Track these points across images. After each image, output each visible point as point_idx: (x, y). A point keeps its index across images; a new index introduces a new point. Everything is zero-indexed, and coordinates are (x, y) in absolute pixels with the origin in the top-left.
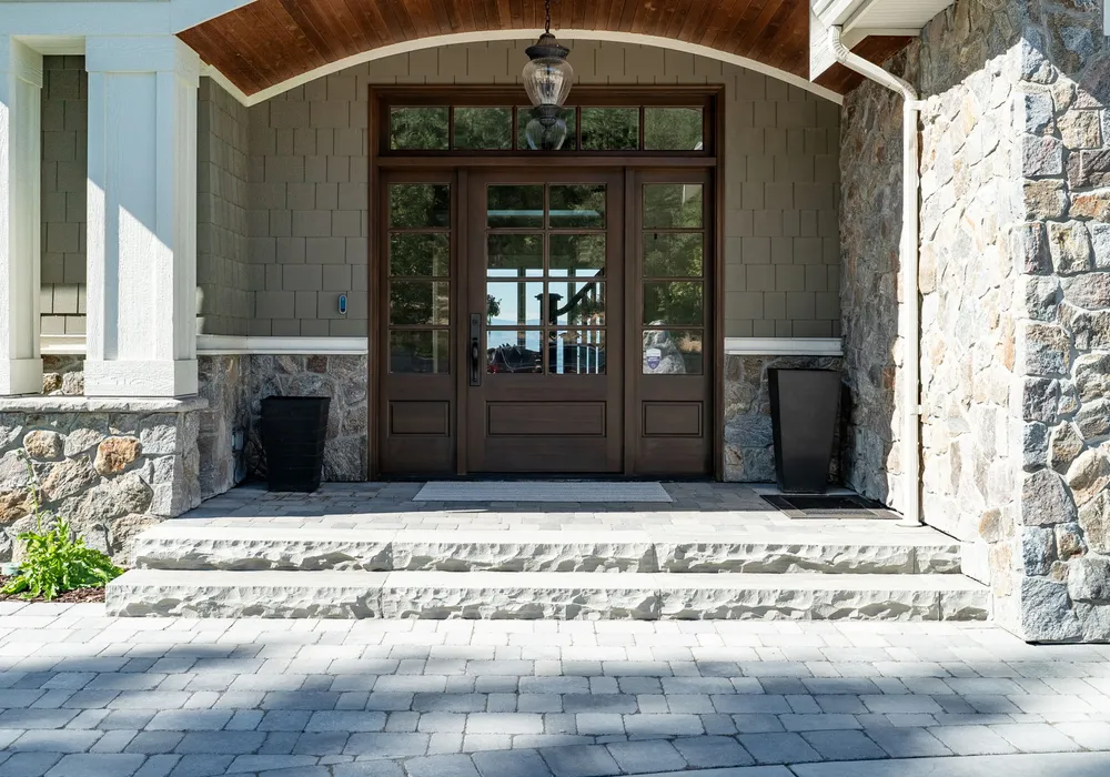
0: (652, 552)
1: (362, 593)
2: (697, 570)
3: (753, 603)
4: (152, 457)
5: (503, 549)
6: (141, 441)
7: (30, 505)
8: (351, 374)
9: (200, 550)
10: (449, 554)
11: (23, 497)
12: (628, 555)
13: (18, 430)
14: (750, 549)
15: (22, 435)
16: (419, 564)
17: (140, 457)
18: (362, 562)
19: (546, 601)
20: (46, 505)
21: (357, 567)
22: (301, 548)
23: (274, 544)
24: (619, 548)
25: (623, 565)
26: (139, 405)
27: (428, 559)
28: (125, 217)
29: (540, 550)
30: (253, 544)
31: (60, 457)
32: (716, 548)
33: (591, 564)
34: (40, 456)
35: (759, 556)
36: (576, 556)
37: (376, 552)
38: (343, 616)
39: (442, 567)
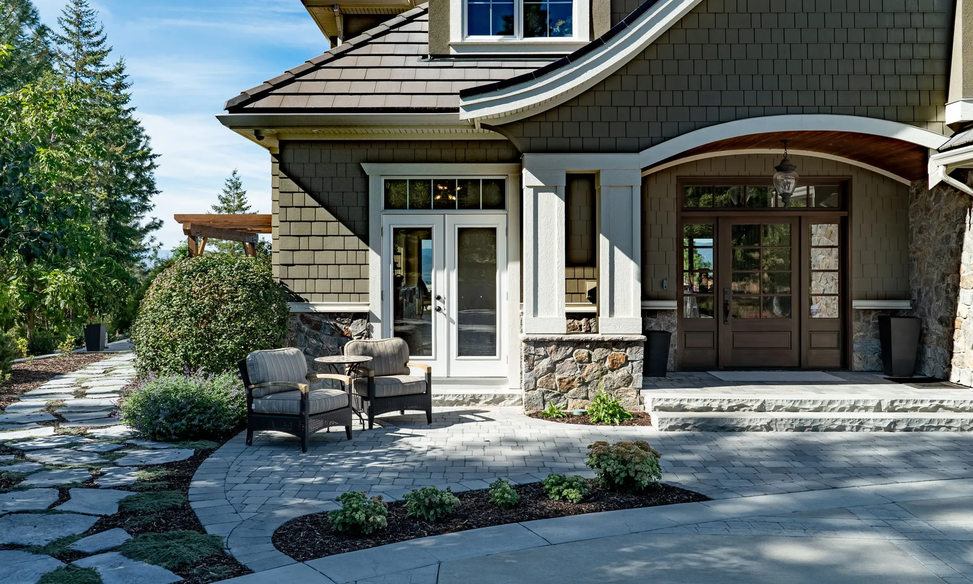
0: (879, 404)
1: (769, 421)
2: (899, 411)
3: (935, 425)
4: (632, 361)
5: (814, 402)
6: (627, 354)
7: (576, 383)
8: (669, 318)
9: (682, 403)
10: (791, 404)
11: (573, 380)
12: (870, 404)
13: (571, 349)
14: (922, 401)
15: (572, 352)
16: (777, 408)
17: (627, 362)
18: (753, 408)
19: (847, 424)
20: (584, 384)
21: (750, 410)
22: (726, 402)
23: (714, 400)
24: (866, 401)
25: (866, 409)
26: (628, 338)
27: (782, 406)
28: (618, 252)
29: (830, 402)
30: (705, 400)
31: (590, 361)
32: (908, 401)
33: (852, 409)
34: (581, 362)
35: (926, 405)
36: (847, 405)
37: (759, 404)
38: (761, 430)
39: (788, 410)
